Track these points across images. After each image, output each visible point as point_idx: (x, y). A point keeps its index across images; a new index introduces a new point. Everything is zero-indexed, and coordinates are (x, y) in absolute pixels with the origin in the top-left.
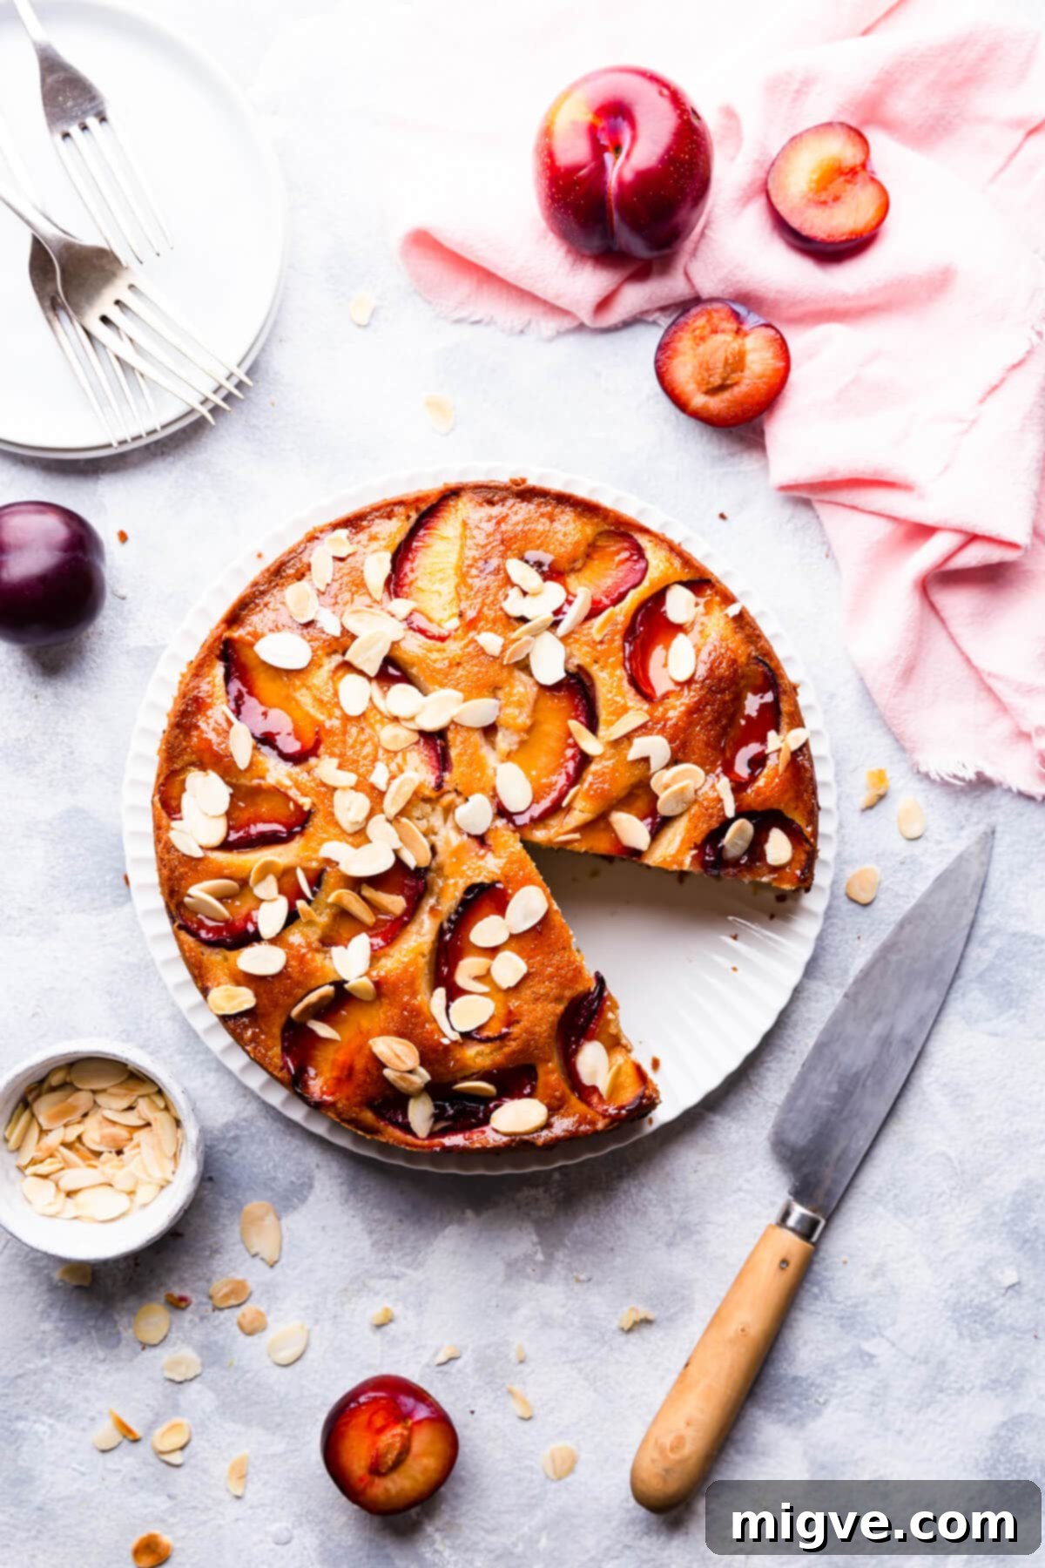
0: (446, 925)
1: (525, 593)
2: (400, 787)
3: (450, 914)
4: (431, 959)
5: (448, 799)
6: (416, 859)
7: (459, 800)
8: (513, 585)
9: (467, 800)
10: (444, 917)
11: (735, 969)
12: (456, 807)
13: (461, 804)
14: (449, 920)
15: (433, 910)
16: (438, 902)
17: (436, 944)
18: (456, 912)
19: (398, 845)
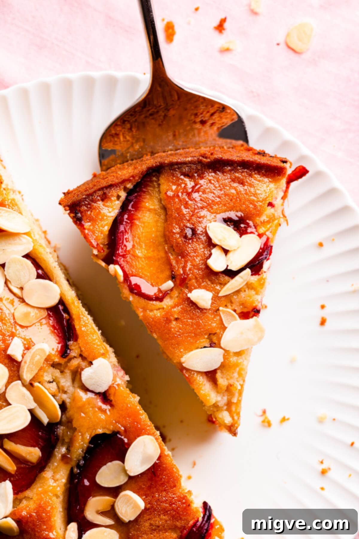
0: (76, 470)
1: (226, 252)
2: (33, 358)
3: (79, 461)
4: (64, 499)
5: (75, 363)
6: (48, 418)
7: (83, 364)
8: (215, 246)
9: (91, 363)
10: (73, 463)
11: (322, 489)
12: (82, 369)
13: (86, 367)
14: (78, 466)
15: (65, 458)
16: (68, 449)
17: (68, 486)
18: (84, 458)
19: (33, 405)
